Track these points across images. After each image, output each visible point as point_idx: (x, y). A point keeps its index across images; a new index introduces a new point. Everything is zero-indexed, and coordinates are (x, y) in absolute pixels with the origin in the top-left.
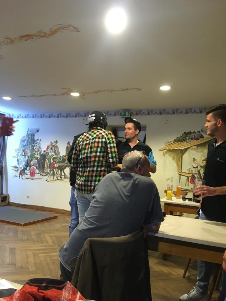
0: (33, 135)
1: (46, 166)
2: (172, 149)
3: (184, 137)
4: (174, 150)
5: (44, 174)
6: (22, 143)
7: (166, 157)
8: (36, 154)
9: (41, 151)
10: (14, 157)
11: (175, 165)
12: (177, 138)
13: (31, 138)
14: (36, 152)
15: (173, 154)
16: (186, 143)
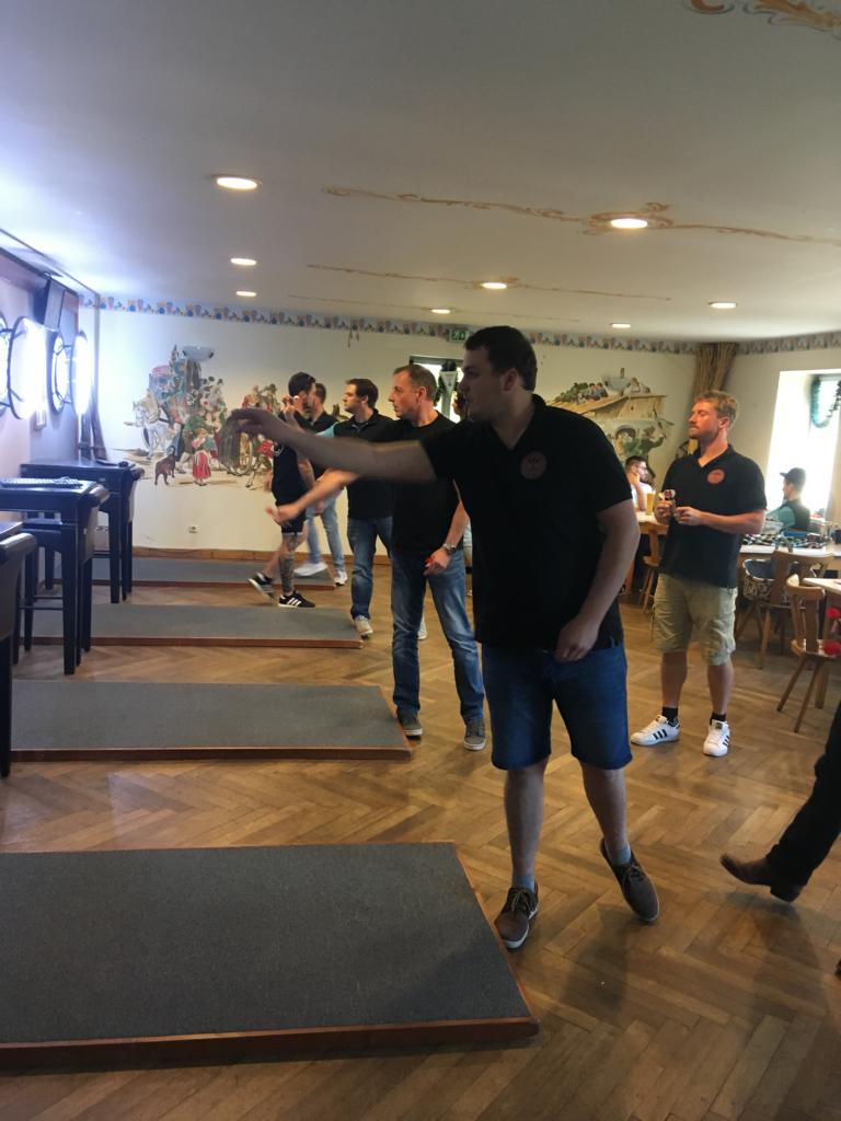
0: (193, 367)
1: (243, 450)
3: (573, 394)
5: (239, 470)
6: (158, 387)
8: (209, 417)
9: (225, 410)
10: (129, 424)
12: (562, 394)
13: (186, 372)
14: (207, 411)
16: (577, 406)
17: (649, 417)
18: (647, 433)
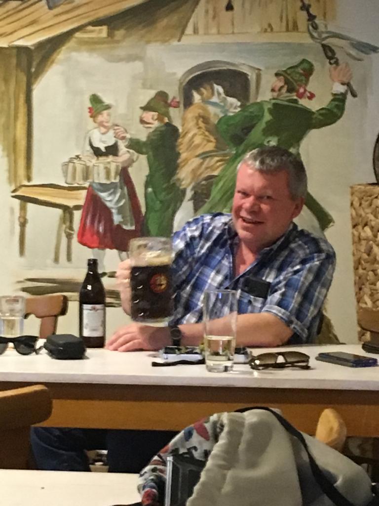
16: (48, 10)
17: (287, 30)
18: (287, 82)
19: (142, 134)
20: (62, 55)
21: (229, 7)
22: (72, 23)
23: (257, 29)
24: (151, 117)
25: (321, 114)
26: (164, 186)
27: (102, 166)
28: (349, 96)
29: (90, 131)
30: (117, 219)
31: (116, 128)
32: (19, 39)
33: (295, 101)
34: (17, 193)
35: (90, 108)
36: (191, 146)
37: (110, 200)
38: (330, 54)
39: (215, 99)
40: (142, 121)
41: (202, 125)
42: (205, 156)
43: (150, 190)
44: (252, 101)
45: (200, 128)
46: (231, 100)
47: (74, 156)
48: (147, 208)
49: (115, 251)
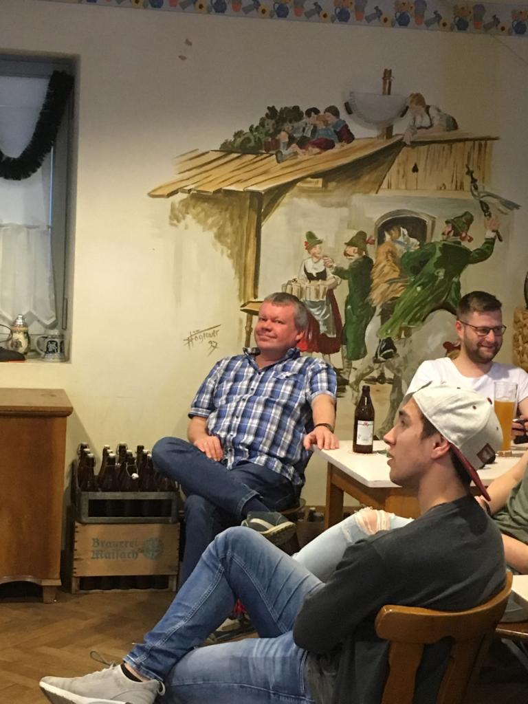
2: (211, 189)
3: (267, 134)
4: (220, 195)
7: (186, 228)
11: (226, 265)
12: (238, 134)
15: (217, 216)
16: (276, 163)
17: (456, 189)
18: (454, 228)
19: (346, 264)
20: (286, 199)
21: (415, 169)
22: (296, 175)
23: (434, 187)
24: (352, 251)
25: (476, 253)
26: (360, 304)
27: (313, 288)
28: (497, 240)
29: (305, 260)
30: (323, 329)
31: (326, 258)
32: (252, 185)
33: (459, 243)
34: (245, 308)
35: (306, 242)
36: (381, 274)
37: (318, 314)
38: (485, 209)
39: (401, 239)
40: (346, 254)
41: (390, 258)
42: (391, 282)
43: (349, 307)
44: (428, 241)
45: (388, 261)
46: (413, 240)
47: (291, 279)
48: (346, 321)
49: (320, 354)
